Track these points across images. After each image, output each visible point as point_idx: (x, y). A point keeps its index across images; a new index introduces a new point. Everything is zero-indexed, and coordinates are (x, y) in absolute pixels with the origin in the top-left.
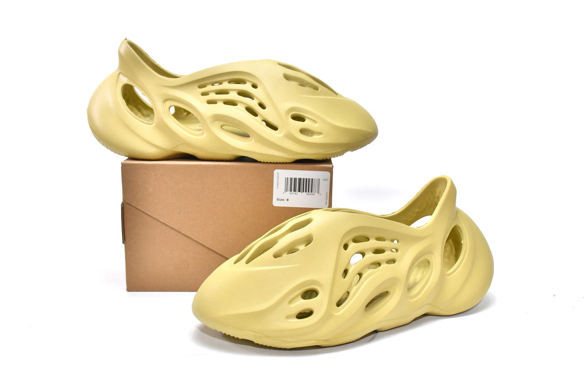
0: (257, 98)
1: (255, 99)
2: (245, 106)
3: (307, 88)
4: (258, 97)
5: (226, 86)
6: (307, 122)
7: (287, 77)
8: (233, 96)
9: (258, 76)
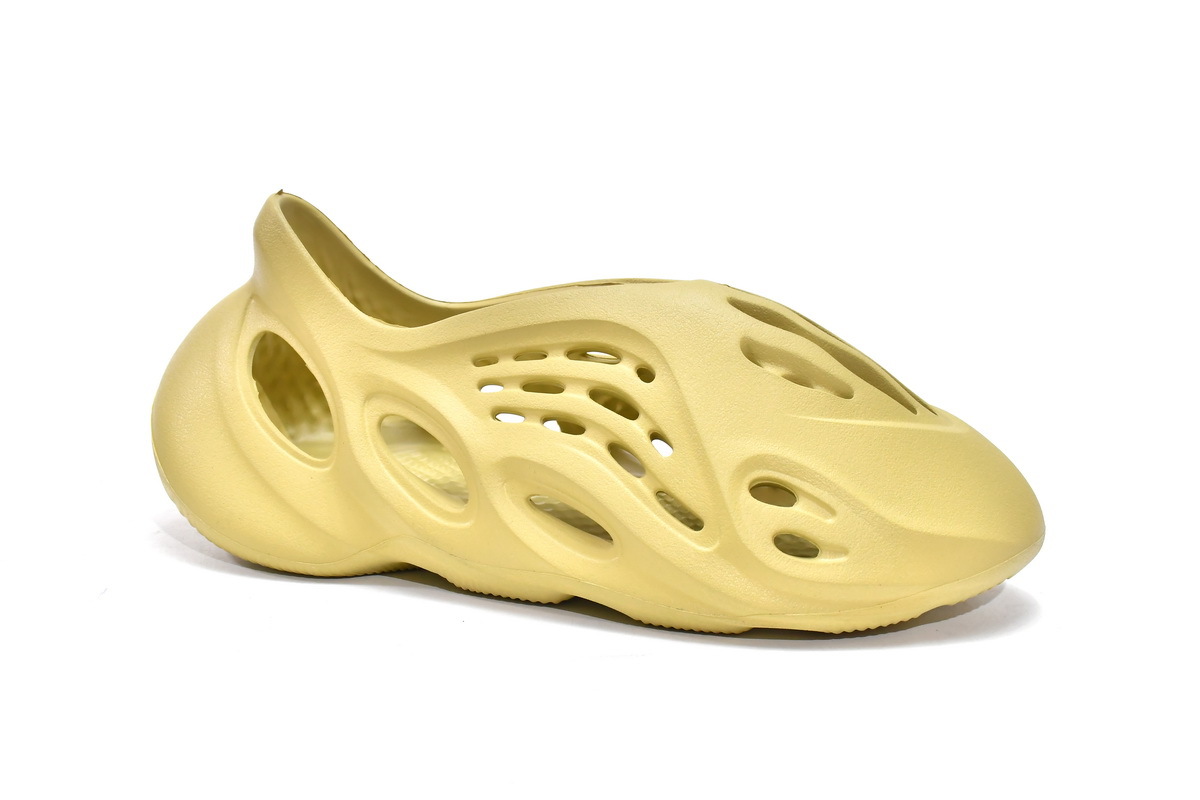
0: (647, 415)
1: (641, 417)
2: (606, 439)
3: (819, 392)
4: (651, 413)
5: (556, 365)
6: (799, 508)
7: (753, 353)
8: (575, 401)
9: (658, 343)
